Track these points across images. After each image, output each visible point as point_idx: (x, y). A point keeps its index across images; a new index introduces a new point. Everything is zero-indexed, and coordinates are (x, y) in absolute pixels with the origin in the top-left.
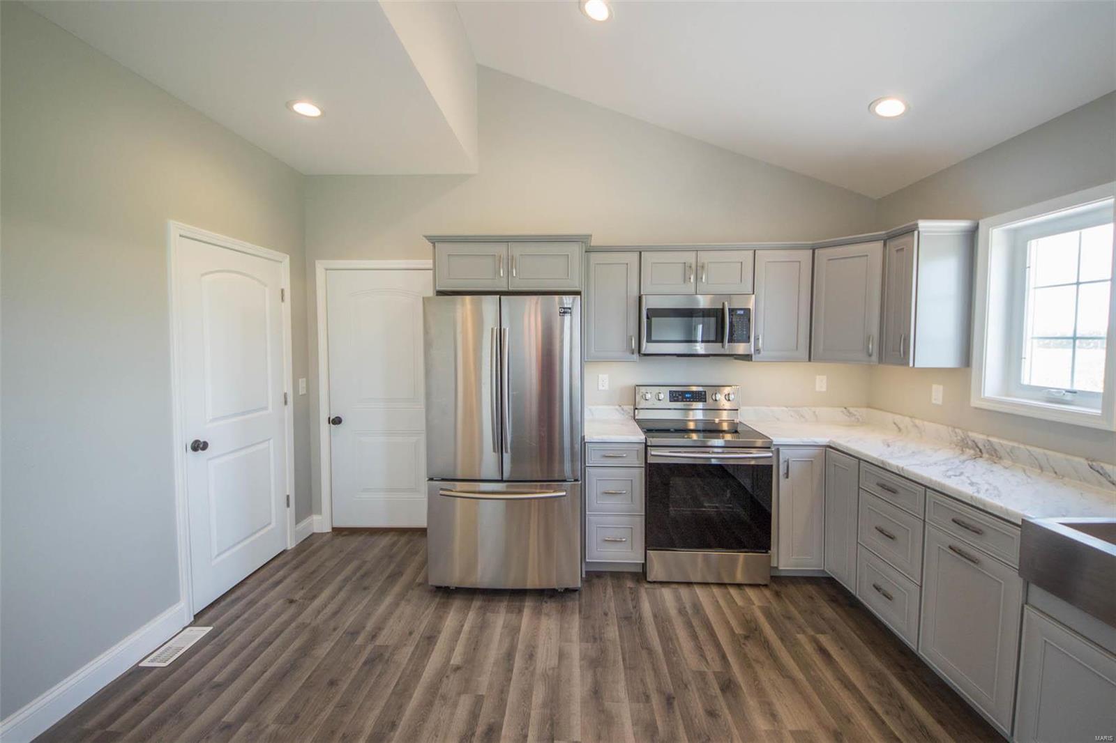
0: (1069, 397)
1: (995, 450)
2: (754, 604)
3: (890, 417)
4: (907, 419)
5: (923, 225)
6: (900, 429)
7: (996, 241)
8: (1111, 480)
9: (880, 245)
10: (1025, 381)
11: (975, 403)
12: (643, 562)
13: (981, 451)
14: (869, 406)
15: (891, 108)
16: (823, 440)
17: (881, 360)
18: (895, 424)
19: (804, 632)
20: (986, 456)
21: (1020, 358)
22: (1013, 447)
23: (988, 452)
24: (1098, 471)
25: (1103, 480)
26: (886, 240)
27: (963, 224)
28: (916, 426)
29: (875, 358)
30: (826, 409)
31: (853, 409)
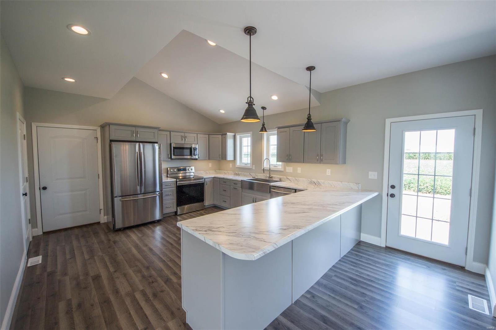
0: (247, 164)
1: (239, 174)
3: (223, 171)
4: (226, 171)
5: (228, 133)
7: (238, 137)
9: (221, 136)
10: (242, 162)
11: (236, 166)
12: (176, 211)
13: (237, 175)
14: (219, 170)
15: (222, 111)
16: (213, 176)
17: (222, 159)
21: (242, 158)
22: (241, 173)
24: (250, 174)
26: (222, 135)
27: (233, 134)
28: (228, 172)
29: (221, 159)
30: (212, 171)
31: (216, 171)
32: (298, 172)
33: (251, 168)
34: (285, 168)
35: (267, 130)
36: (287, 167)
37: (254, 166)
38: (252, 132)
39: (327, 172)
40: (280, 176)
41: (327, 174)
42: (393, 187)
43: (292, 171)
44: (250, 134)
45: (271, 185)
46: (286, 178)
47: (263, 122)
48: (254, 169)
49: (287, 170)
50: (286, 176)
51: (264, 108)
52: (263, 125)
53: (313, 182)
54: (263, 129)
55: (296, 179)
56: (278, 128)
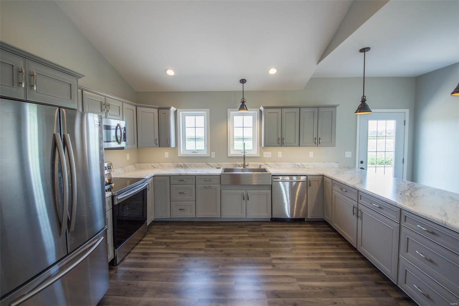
1: (186, 166)
2: (153, 240)
3: (150, 165)
4: (157, 164)
5: (172, 108)
6: (155, 167)
7: (180, 114)
8: (210, 165)
9: (157, 110)
10: (187, 149)
11: (179, 155)
12: (113, 257)
13: (182, 167)
18: (152, 166)
19: (172, 234)
20: (184, 168)
21: (185, 144)
22: (190, 164)
23: (184, 167)
24: (208, 165)
26: (159, 109)
28: (161, 165)
29: (158, 146)
30: (130, 166)
31: (136, 165)
33: (209, 155)
34: (261, 153)
35: (248, 109)
36: (264, 152)
37: (213, 153)
38: (208, 110)
39: (310, 154)
40: (256, 163)
41: (310, 156)
42: (362, 162)
43: (270, 156)
44: (206, 112)
45: (272, 175)
46: (265, 164)
47: (243, 99)
48: (213, 157)
49: (264, 155)
50: (264, 163)
51: (243, 81)
52: (243, 102)
53: (296, 165)
54: (243, 107)
55: (277, 165)
56: (265, 108)
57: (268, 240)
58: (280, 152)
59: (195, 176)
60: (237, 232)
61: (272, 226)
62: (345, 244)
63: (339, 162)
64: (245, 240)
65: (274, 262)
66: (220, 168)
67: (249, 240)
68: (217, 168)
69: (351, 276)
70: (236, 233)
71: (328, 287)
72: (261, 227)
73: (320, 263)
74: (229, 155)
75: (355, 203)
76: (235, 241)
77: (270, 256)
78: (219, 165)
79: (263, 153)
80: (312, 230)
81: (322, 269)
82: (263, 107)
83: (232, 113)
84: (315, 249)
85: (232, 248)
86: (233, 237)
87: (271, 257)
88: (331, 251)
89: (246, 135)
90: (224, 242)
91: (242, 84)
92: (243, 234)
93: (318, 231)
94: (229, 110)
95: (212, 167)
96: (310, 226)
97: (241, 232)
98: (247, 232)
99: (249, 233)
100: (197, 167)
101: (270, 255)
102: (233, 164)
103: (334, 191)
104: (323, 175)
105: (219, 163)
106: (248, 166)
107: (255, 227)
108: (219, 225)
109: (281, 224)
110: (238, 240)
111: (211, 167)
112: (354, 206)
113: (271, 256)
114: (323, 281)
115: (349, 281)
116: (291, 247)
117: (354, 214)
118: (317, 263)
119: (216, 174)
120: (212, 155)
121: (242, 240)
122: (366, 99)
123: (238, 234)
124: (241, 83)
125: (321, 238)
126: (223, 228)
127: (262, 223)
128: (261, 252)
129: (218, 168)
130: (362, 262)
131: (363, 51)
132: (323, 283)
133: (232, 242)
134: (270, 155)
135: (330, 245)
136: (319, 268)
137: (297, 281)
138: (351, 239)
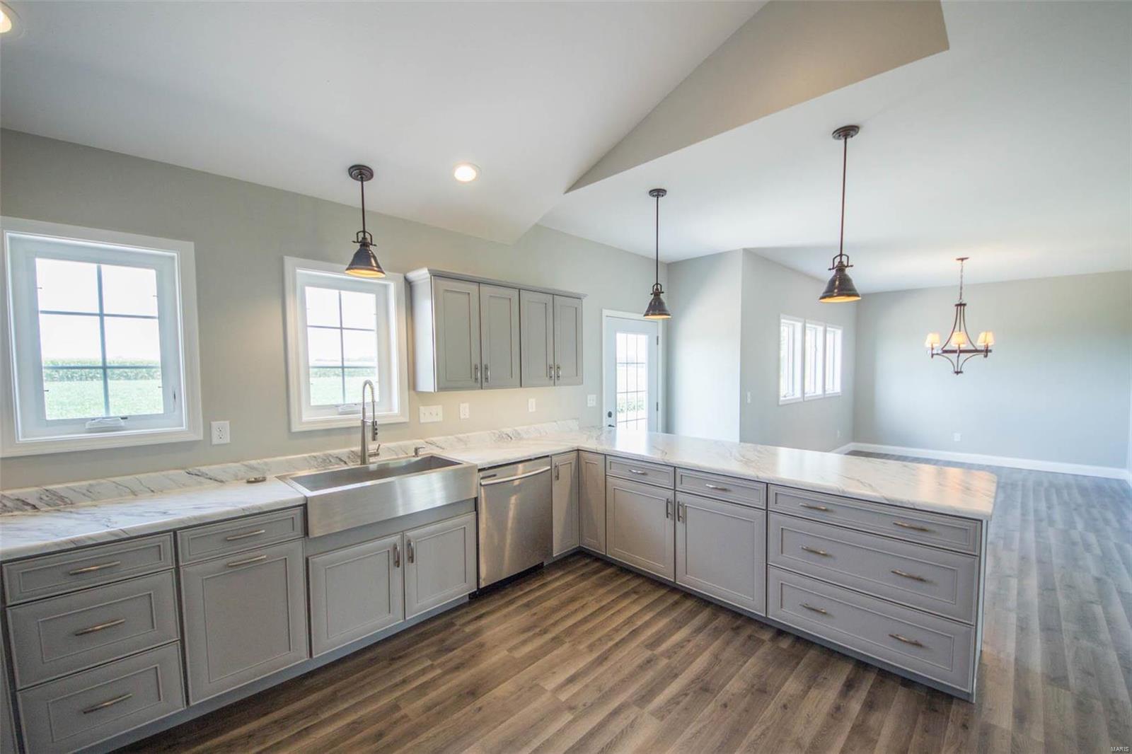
8: (208, 477)
13: (35, 507)
20: (45, 509)
24: (196, 475)
25: (201, 479)
32: (462, 417)
33: (199, 436)
34: (414, 412)
36: (422, 408)
37: (222, 427)
38: (190, 246)
40: (401, 443)
42: (610, 415)
43: (439, 418)
45: (479, 468)
46: (427, 442)
47: (364, 232)
48: (222, 442)
49: (422, 415)
50: (422, 439)
51: (361, 173)
52: (365, 244)
53: (504, 436)
54: (363, 257)
55: (460, 440)
56: (436, 275)
57: (506, 653)
58: (467, 404)
59: (175, 532)
60: (399, 678)
61: (483, 611)
62: (643, 583)
63: (578, 419)
64: (443, 688)
65: (563, 697)
66: (264, 480)
67: (455, 682)
68: (249, 482)
69: (700, 638)
70: (396, 685)
71: (693, 682)
72: (455, 628)
73: (643, 643)
74: (296, 428)
75: (670, 494)
76: (413, 708)
77: (543, 691)
78: (252, 468)
79: (419, 409)
80: (573, 580)
81: (655, 652)
82: (429, 270)
83: (300, 272)
84: (610, 618)
85: (422, 738)
86: (398, 699)
87: (547, 691)
88: (636, 608)
89: (352, 357)
90: (380, 735)
91: (360, 183)
92: (424, 672)
93: (584, 577)
94: (289, 261)
95: (222, 482)
96: (560, 573)
97: (411, 672)
98: (431, 663)
99: (439, 661)
100: (134, 493)
101: (543, 688)
102: (315, 457)
103: (609, 479)
104: (578, 450)
105: (253, 462)
106: (376, 455)
107: (441, 636)
108: (311, 691)
109: (503, 597)
110: (420, 703)
111: (216, 484)
112: (668, 499)
113: (546, 688)
114: (676, 676)
115: (705, 650)
116: (567, 640)
117: (669, 515)
118: (638, 646)
119: (284, 502)
120: (215, 434)
121: (433, 695)
122: (663, 290)
123: (404, 682)
124: (351, 175)
125: (602, 591)
126: (335, 693)
127: (453, 615)
128: (512, 693)
129: (256, 481)
130: (689, 604)
131: (656, 193)
132: (678, 680)
133: (405, 716)
134: (441, 414)
135: (626, 595)
136: (648, 653)
137: (641, 708)
138: (662, 569)
